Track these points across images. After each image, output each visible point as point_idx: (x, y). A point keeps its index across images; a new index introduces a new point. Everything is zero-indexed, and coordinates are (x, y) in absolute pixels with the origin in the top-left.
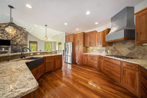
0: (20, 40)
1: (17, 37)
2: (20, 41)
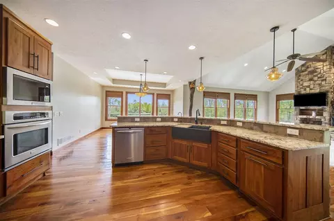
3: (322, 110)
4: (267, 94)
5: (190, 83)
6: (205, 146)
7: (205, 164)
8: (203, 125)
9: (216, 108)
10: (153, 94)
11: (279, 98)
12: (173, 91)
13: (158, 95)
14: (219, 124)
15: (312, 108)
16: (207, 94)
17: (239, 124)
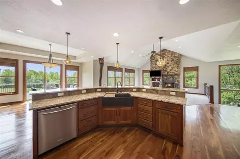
0: (170, 68)
1: (168, 65)
2: (171, 70)
3: (159, 78)
4: (139, 69)
5: (100, 59)
6: (129, 108)
7: (129, 122)
8: (122, 93)
9: (115, 78)
10: (61, 65)
11: (144, 72)
12: (81, 64)
13: (66, 66)
14: (132, 91)
15: (156, 77)
16: (110, 68)
17: (144, 90)
